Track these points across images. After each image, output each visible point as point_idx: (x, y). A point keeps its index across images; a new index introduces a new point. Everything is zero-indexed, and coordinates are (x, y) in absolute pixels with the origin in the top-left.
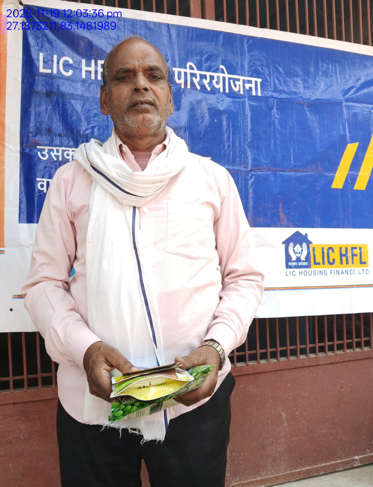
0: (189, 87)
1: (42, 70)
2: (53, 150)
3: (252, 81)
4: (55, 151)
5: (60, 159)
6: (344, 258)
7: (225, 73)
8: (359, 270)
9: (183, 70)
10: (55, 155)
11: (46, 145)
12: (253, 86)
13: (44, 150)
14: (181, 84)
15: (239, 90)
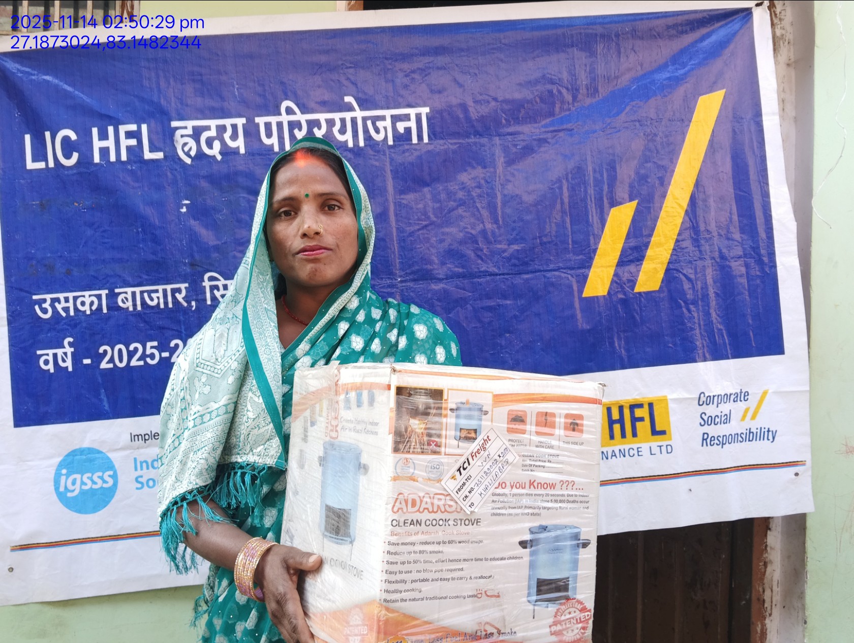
1: (30, 165)
2: (58, 300)
3: (409, 114)
4: (62, 300)
5: (72, 313)
6: (617, 427)
7: (355, 111)
8: (650, 447)
9: (274, 120)
10: (63, 308)
12: (413, 124)
13: (45, 301)
14: (273, 144)
15: (384, 138)
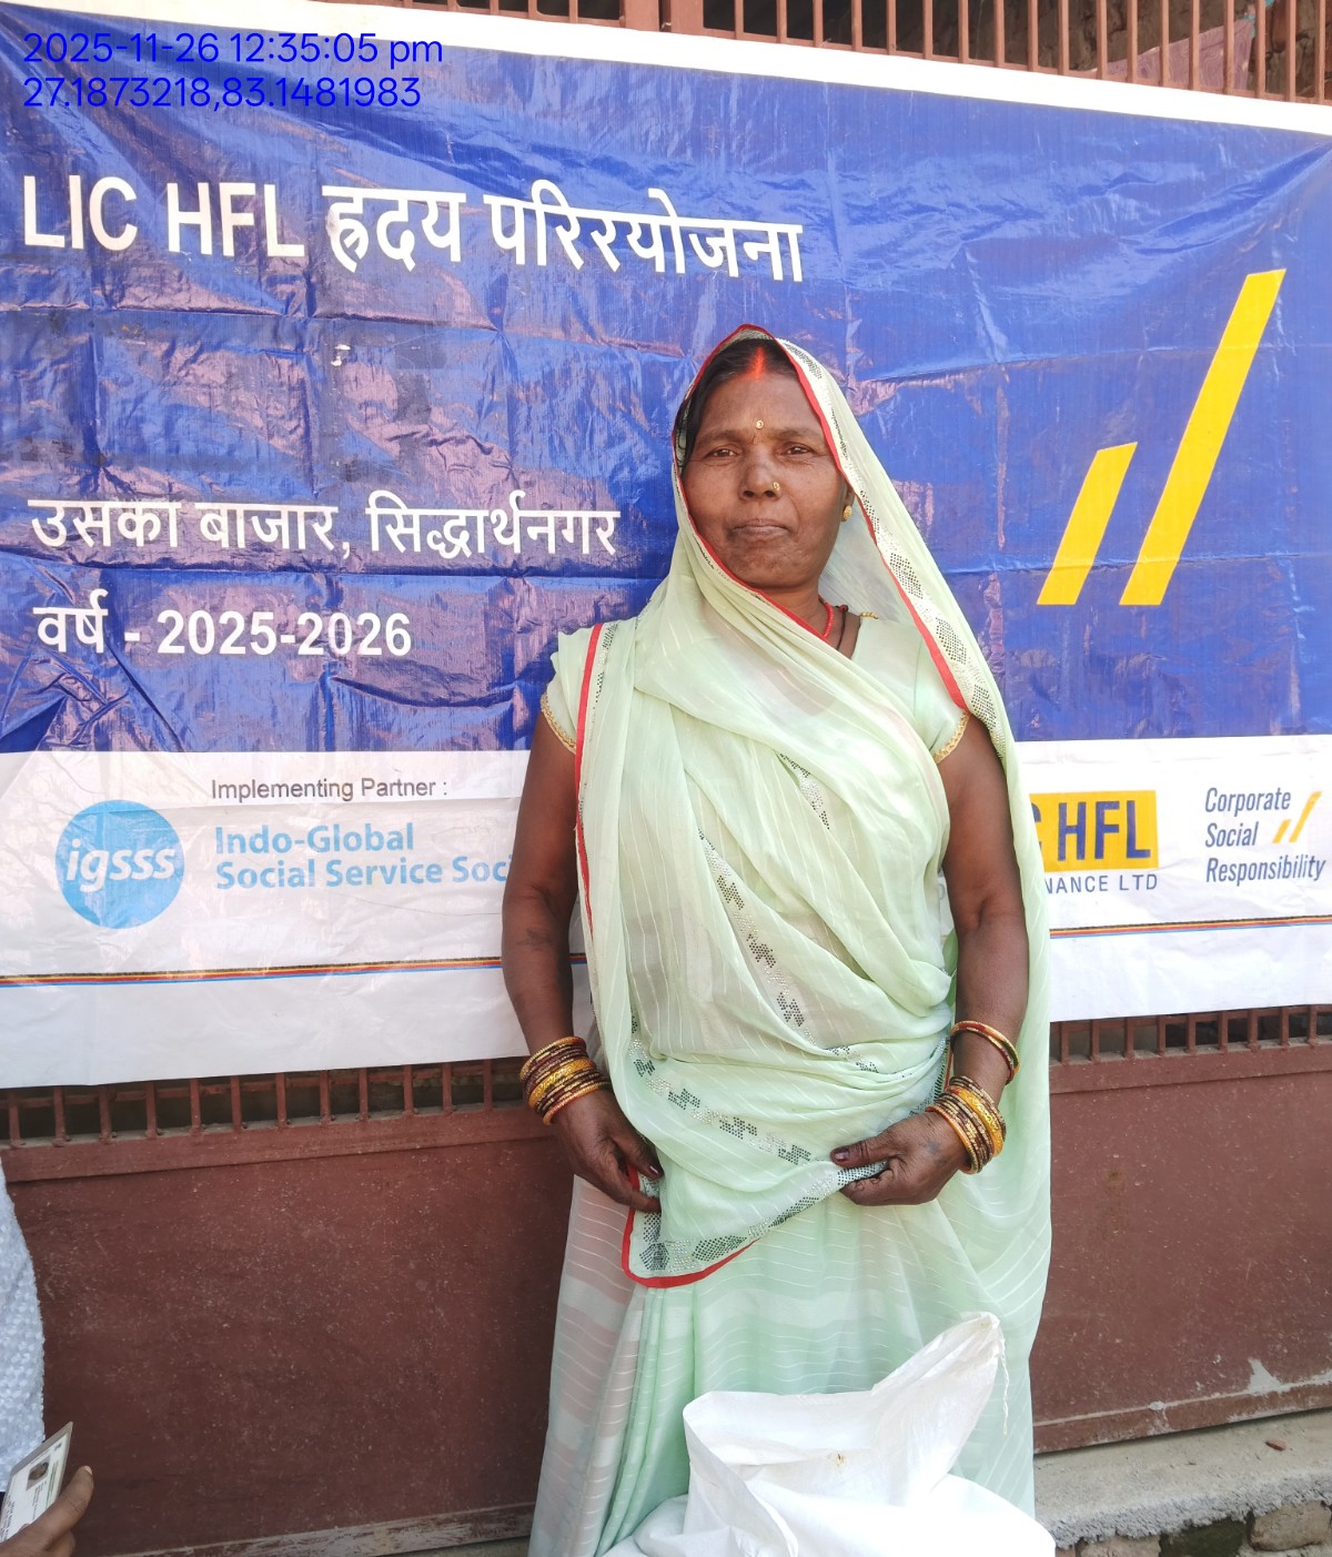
0: (542, 260)
1: (33, 237)
2: (81, 514)
3: (767, 233)
4: (89, 516)
5: (107, 542)
6: (1071, 839)
7: (668, 214)
8: (1122, 878)
9: (519, 206)
10: (91, 532)
11: (58, 497)
12: (773, 247)
13: (52, 512)
14: (512, 252)
